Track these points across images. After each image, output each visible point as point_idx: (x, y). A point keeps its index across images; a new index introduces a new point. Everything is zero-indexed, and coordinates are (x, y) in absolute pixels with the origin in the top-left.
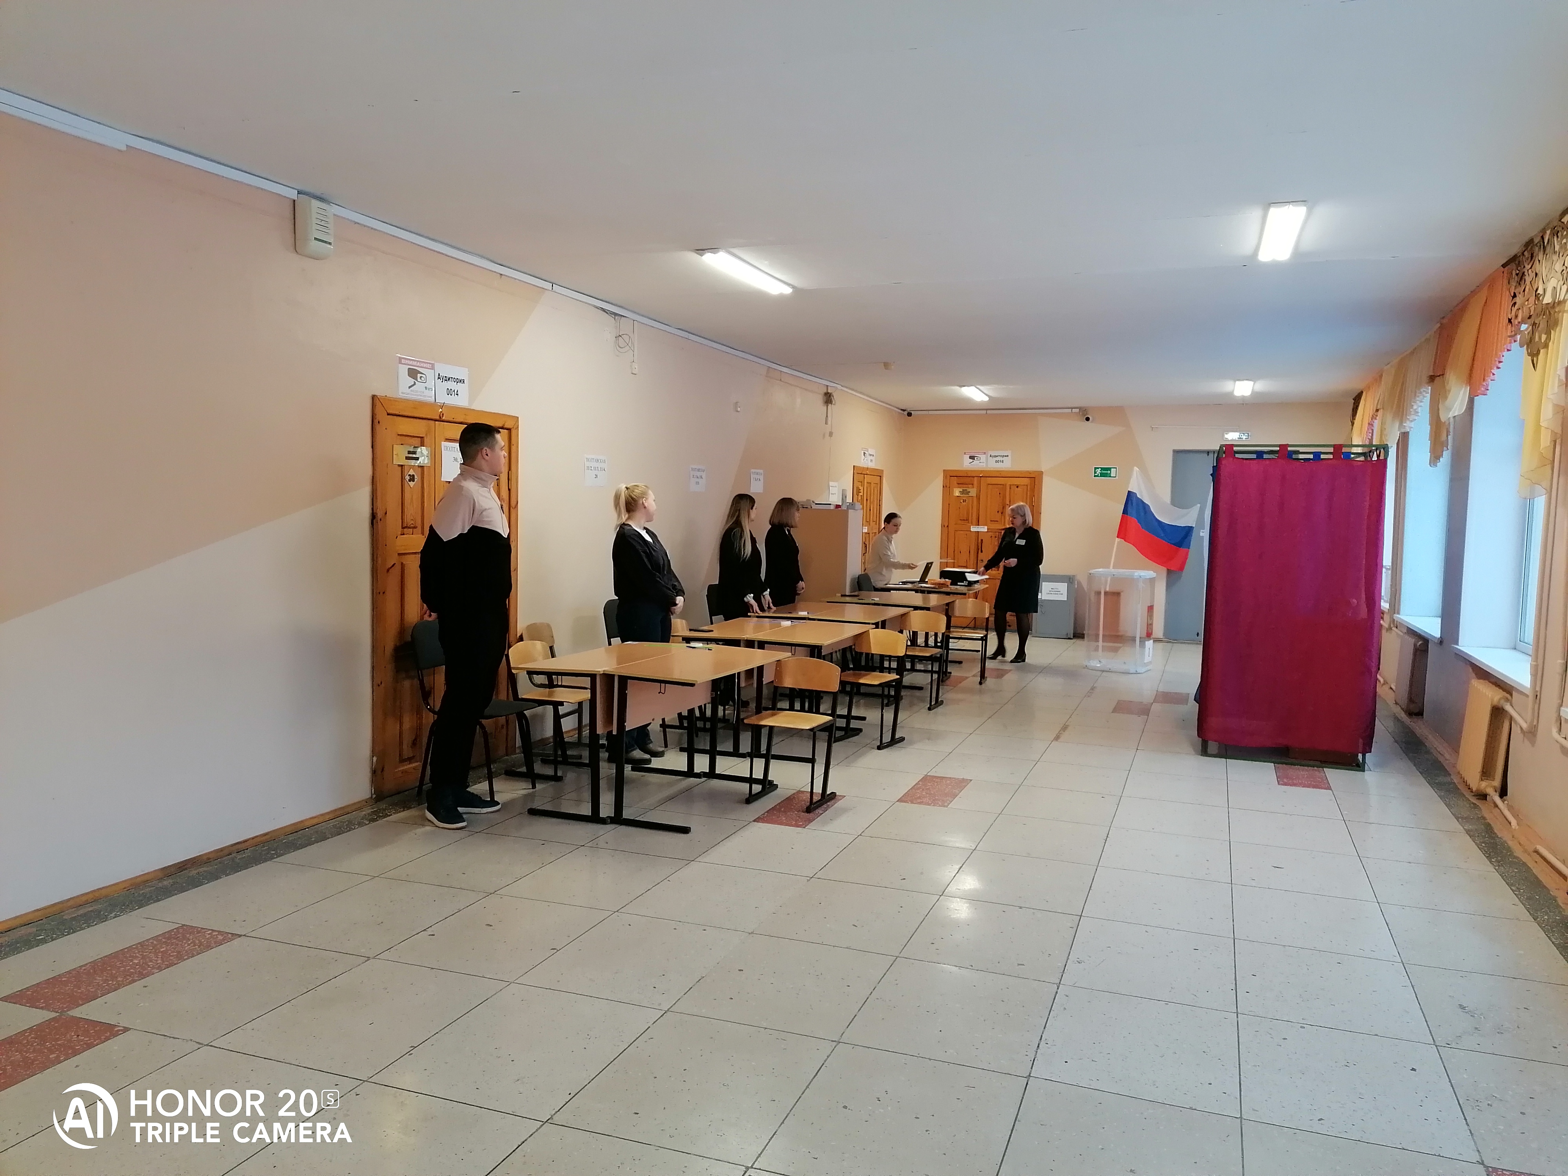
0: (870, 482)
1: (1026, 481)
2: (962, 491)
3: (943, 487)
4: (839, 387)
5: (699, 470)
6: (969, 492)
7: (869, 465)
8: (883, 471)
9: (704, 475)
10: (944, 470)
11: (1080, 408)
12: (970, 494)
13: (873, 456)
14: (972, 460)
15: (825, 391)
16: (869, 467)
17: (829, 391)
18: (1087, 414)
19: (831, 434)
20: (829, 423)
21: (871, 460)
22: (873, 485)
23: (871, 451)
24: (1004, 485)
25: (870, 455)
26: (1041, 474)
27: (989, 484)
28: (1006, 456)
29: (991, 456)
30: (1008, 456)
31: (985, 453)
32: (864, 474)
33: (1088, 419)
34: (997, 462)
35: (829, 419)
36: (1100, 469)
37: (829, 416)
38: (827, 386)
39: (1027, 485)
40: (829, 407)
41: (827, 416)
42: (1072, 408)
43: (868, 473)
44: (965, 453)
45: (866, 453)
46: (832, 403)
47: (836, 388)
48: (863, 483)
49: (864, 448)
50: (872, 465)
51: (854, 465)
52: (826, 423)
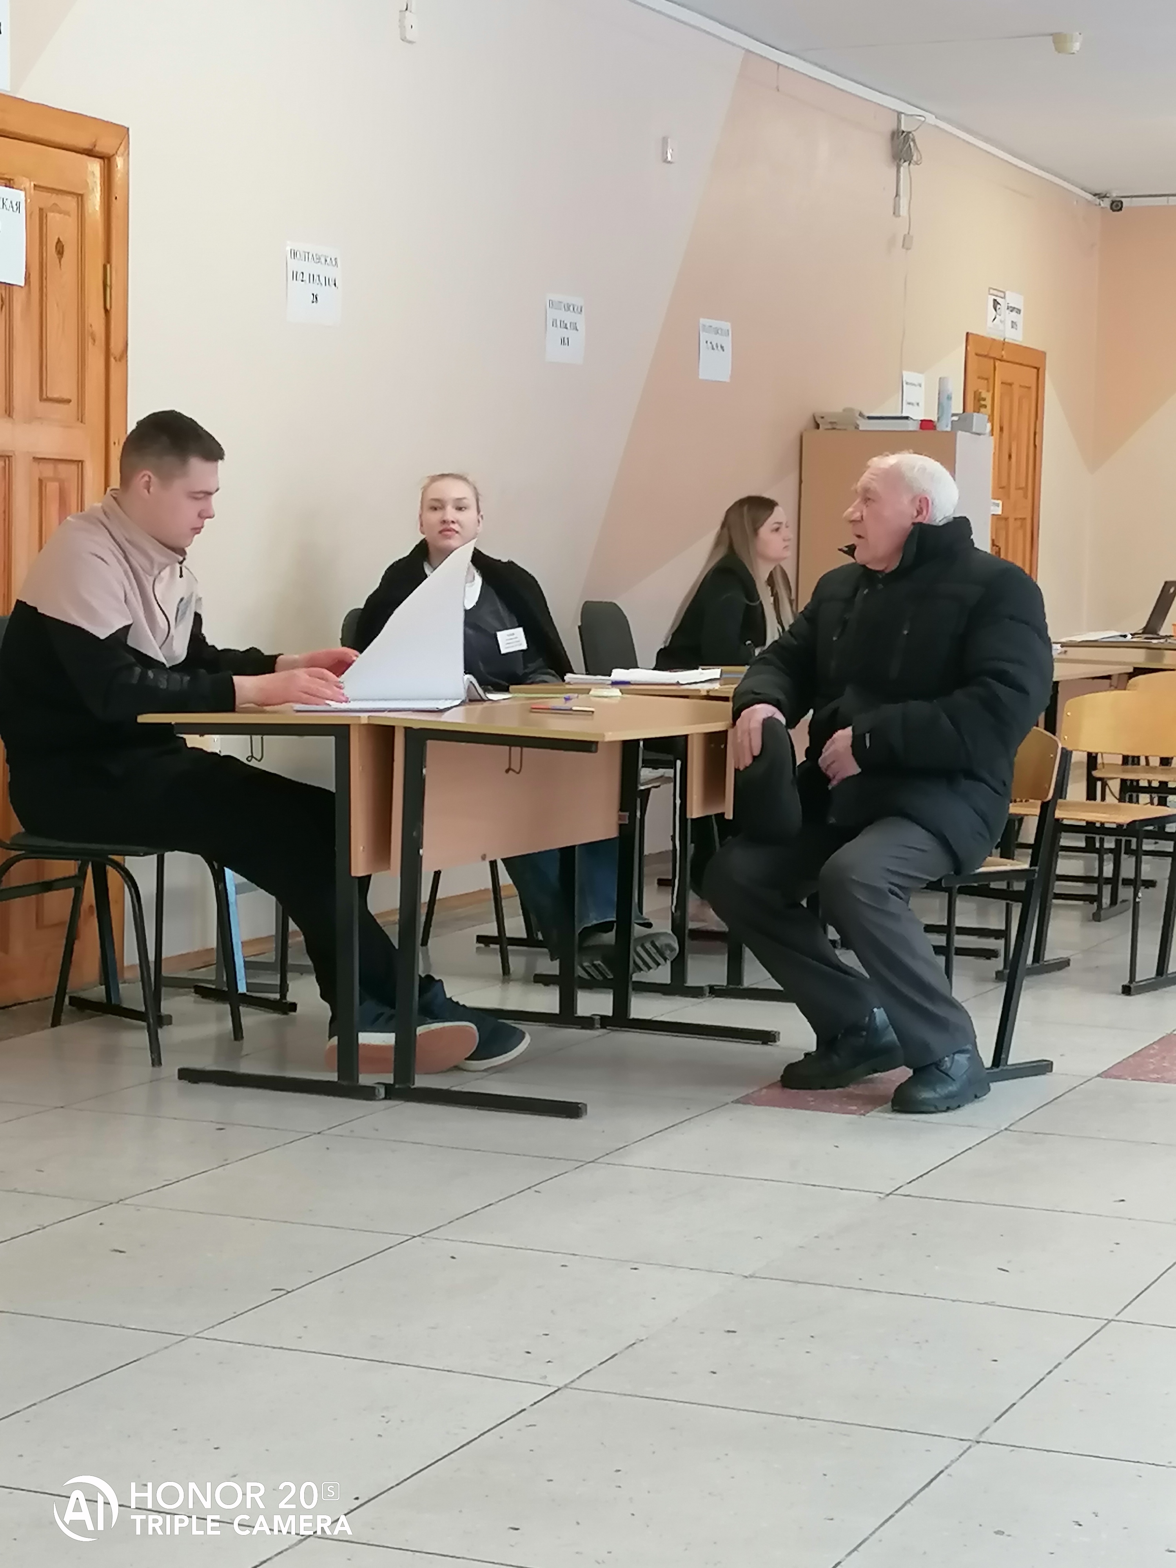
0: (1009, 381)
4: (931, 119)
5: (567, 308)
7: (1007, 336)
8: (1044, 354)
9: (580, 320)
13: (1019, 311)
15: (894, 126)
16: (1006, 340)
17: (903, 128)
19: (908, 242)
20: (903, 209)
21: (1014, 324)
22: (1016, 390)
23: (1013, 299)
25: (1012, 309)
32: (995, 359)
35: (904, 201)
37: (901, 193)
38: (899, 114)
40: (902, 169)
41: (897, 195)
43: (1005, 357)
45: (999, 300)
46: (909, 159)
47: (923, 119)
48: (991, 380)
49: (994, 289)
50: (1015, 336)
51: (968, 331)
52: (896, 212)
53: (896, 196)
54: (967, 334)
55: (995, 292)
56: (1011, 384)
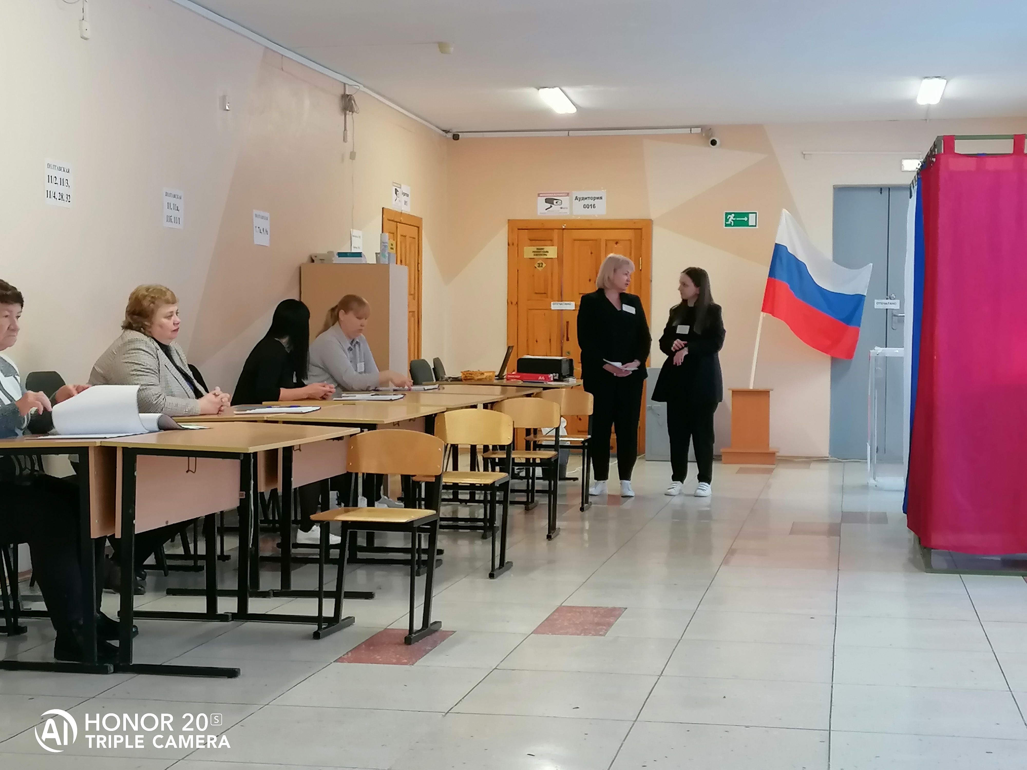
1: (628, 235)
2: (536, 250)
3: (509, 245)
4: (362, 88)
5: (174, 196)
6: (547, 252)
7: (404, 209)
8: (422, 218)
9: (181, 203)
10: (509, 220)
11: (702, 127)
12: (549, 256)
13: (408, 196)
14: (549, 205)
15: (343, 92)
16: (403, 212)
17: (347, 93)
18: (712, 136)
19: (353, 156)
20: (349, 138)
21: (406, 202)
22: (408, 240)
23: (405, 188)
24: (597, 241)
25: (404, 194)
26: (649, 223)
27: (575, 240)
28: (598, 198)
29: (576, 198)
30: (601, 198)
31: (568, 194)
32: (397, 222)
33: (714, 143)
34: (586, 206)
35: (349, 133)
36: (733, 215)
37: (348, 128)
38: (345, 84)
39: (630, 240)
40: (347, 116)
42: (691, 127)
43: (403, 221)
44: (539, 195)
45: (398, 189)
46: (352, 111)
47: (358, 88)
48: (395, 233)
49: (396, 183)
50: (406, 209)
51: (383, 207)
52: (345, 140)
53: (345, 130)
54: (383, 208)
55: (395, 185)
56: (405, 236)
